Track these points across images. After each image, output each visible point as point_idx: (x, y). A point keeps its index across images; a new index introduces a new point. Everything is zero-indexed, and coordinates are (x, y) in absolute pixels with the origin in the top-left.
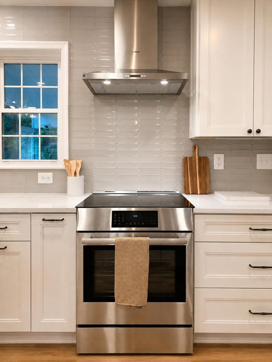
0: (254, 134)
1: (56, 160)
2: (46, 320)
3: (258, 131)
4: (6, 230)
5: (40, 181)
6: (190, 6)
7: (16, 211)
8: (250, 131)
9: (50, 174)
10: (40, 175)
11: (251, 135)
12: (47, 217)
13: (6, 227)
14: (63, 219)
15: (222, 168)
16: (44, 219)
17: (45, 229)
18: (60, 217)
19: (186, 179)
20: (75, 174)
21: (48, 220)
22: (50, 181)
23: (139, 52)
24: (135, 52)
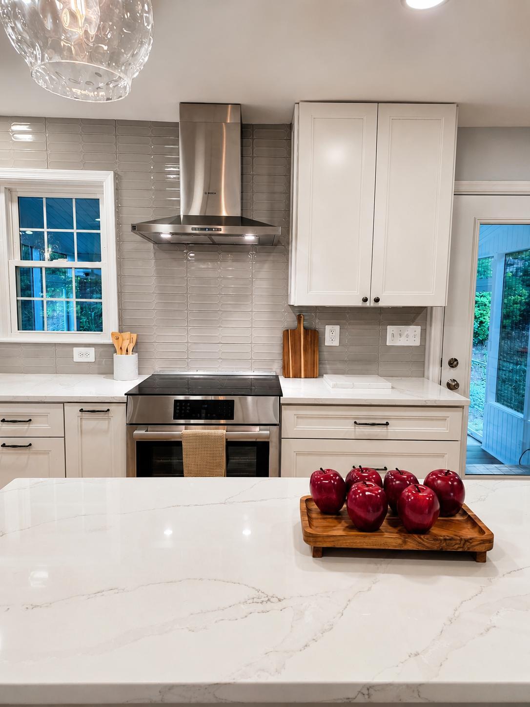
0: (370, 304)
1: (100, 332)
3: (377, 300)
4: (29, 424)
5: (77, 358)
6: (291, 123)
7: (43, 400)
8: (365, 300)
9: (92, 350)
10: (76, 350)
11: (368, 304)
12: (86, 407)
13: (30, 420)
14: (108, 410)
15: (336, 343)
16: (82, 409)
17: (84, 422)
18: (104, 407)
19: (286, 357)
20: (127, 351)
21: (88, 411)
22: (92, 358)
23: (215, 193)
24: (209, 193)
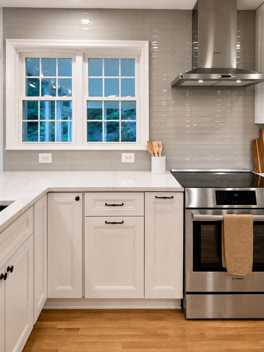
2: (158, 287)
4: (122, 207)
5: (125, 160)
6: (256, 10)
7: (132, 190)
12: (158, 195)
13: (123, 204)
14: (172, 197)
19: (256, 159)
20: (158, 155)
22: (132, 160)
23: (220, 53)
24: (217, 53)
